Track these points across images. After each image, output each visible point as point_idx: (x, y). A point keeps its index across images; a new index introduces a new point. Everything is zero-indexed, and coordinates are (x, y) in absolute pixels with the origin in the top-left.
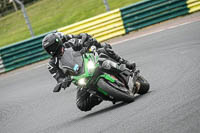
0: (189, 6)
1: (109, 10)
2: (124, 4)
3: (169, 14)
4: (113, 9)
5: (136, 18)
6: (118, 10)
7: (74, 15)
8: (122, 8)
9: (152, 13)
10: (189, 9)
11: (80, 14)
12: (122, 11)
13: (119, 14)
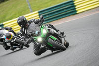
0: (77, 10)
1: (32, 12)
2: (40, 8)
3: (66, 14)
4: (34, 11)
5: (47, 16)
6: (37, 12)
7: (12, 14)
8: (39, 11)
9: (56, 13)
10: (77, 11)
11: (15, 14)
12: (39, 12)
13: (38, 14)
